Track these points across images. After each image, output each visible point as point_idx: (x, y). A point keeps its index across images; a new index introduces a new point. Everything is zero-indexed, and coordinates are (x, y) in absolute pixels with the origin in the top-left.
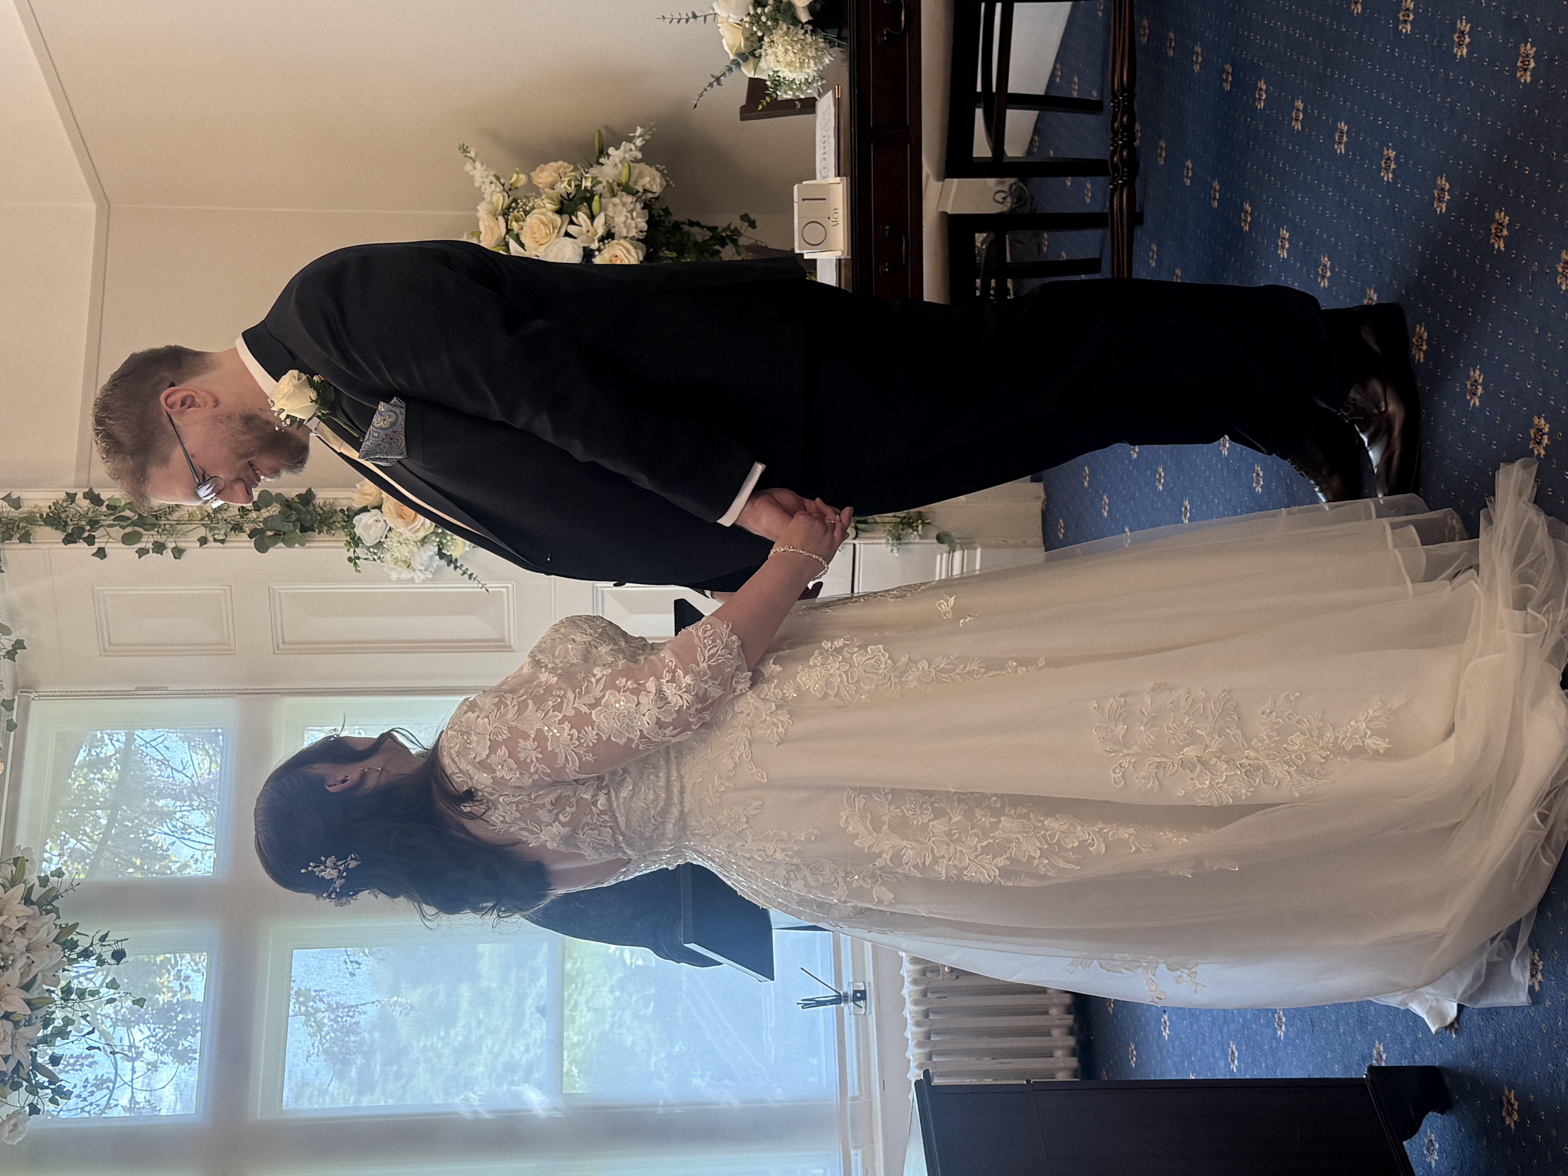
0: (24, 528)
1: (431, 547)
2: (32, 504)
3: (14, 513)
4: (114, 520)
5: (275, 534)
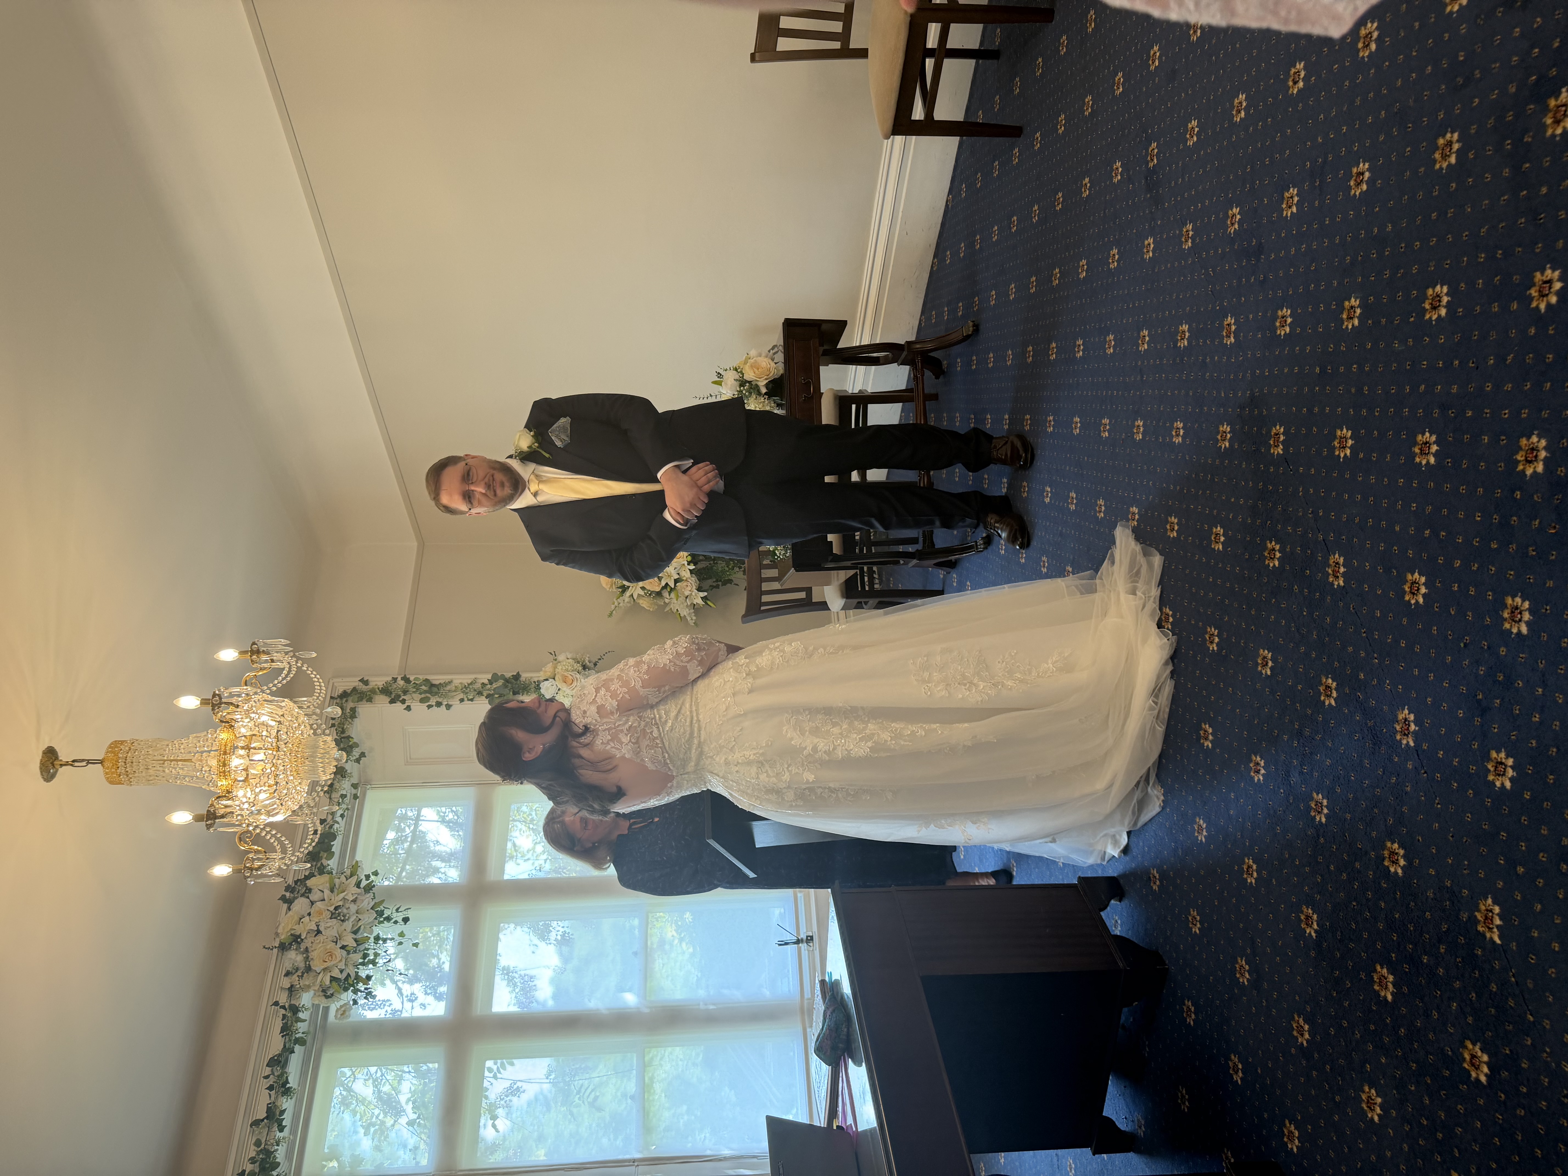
0: (369, 695)
2: (374, 683)
3: (364, 688)
4: (417, 691)
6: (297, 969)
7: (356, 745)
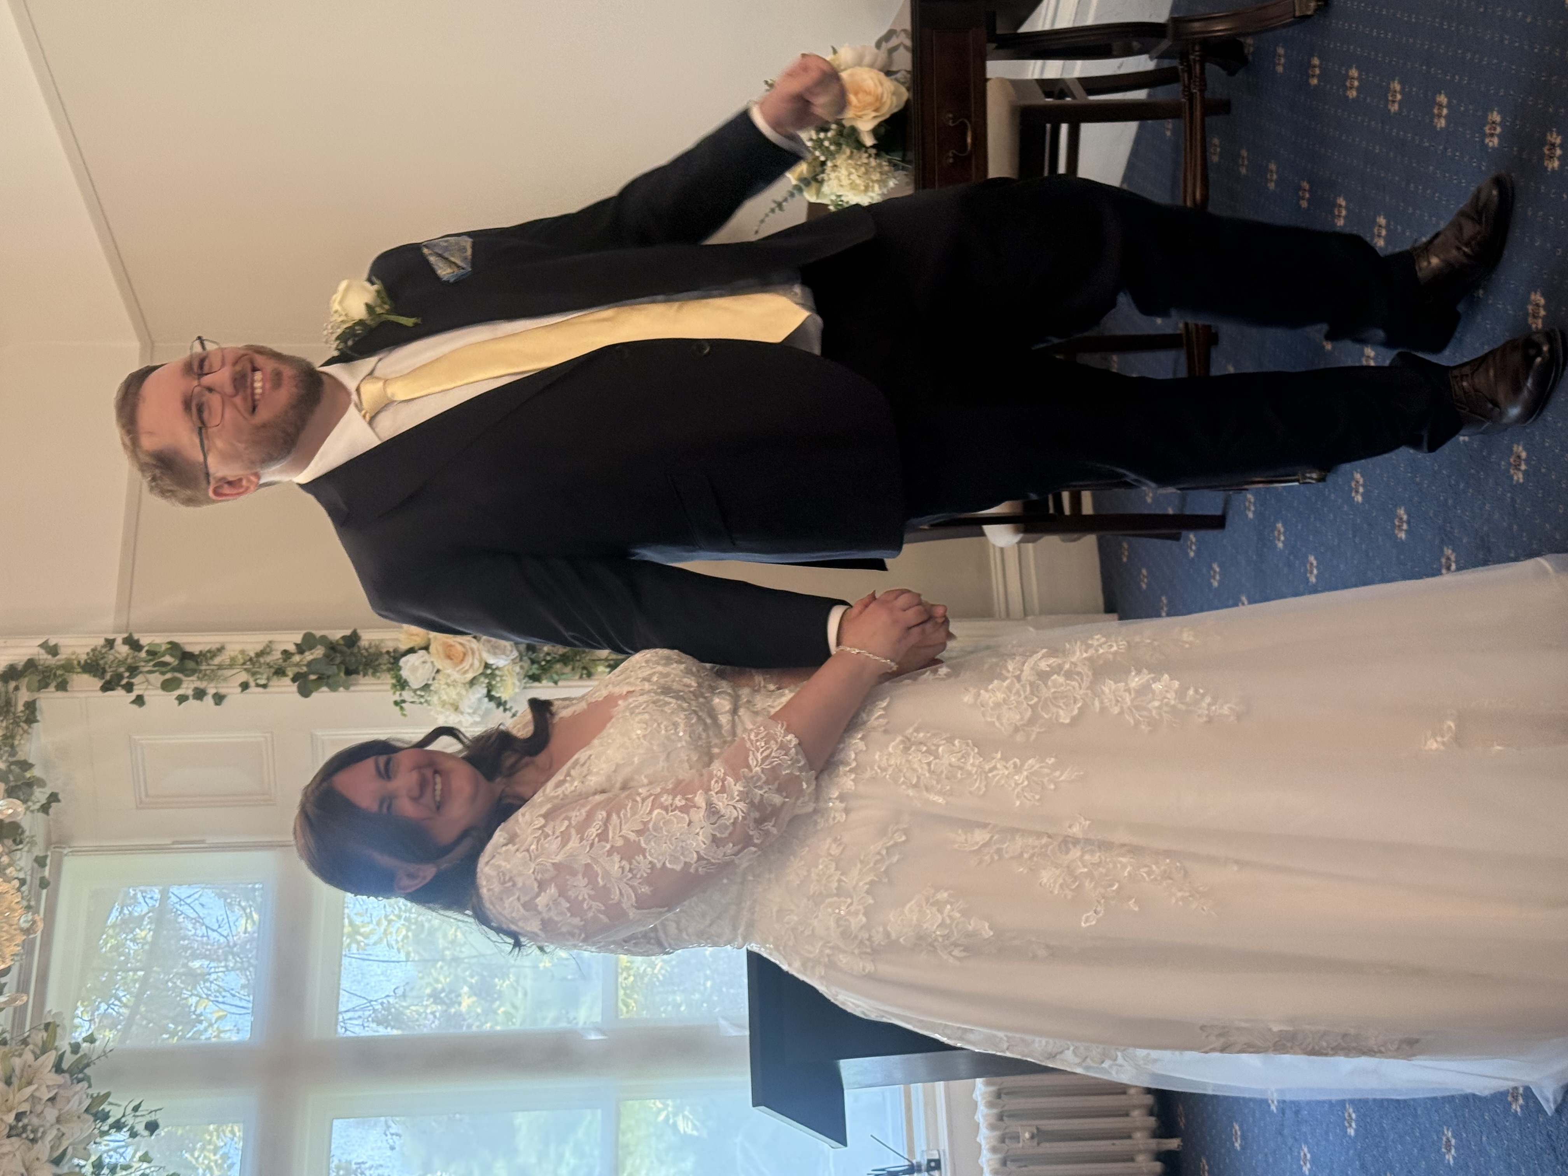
0: (62, 675)
1: (480, 689)
2: (70, 651)
3: (50, 660)
4: (154, 666)
5: (319, 678)
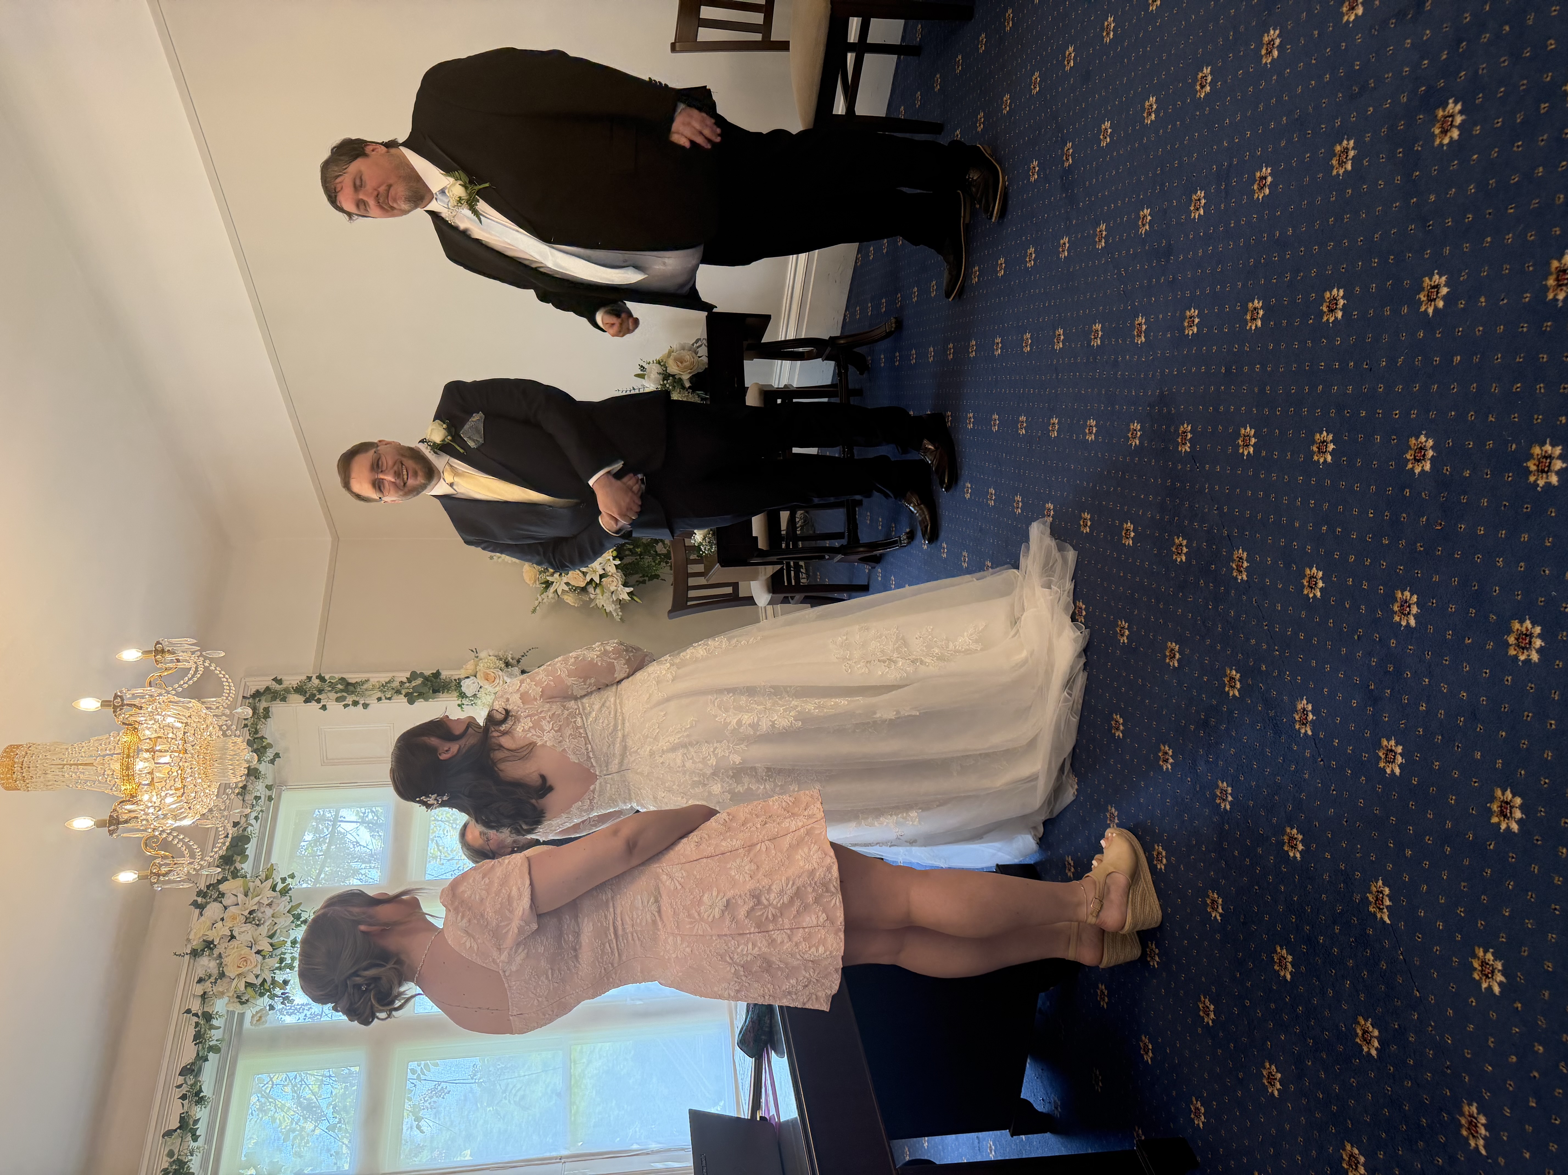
0: (283, 695)
2: (288, 682)
3: (278, 687)
4: (332, 690)
5: (418, 695)
6: (210, 976)
7: (270, 746)
